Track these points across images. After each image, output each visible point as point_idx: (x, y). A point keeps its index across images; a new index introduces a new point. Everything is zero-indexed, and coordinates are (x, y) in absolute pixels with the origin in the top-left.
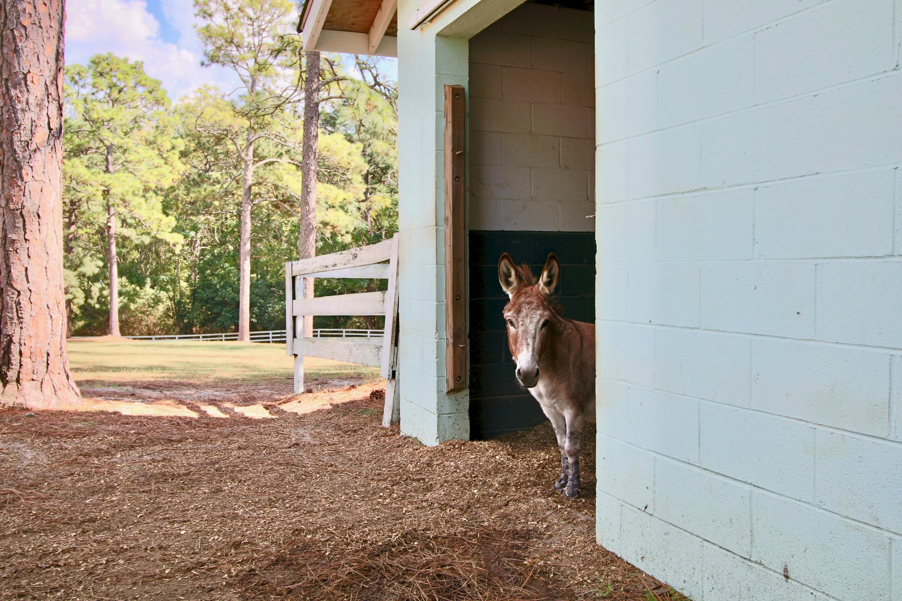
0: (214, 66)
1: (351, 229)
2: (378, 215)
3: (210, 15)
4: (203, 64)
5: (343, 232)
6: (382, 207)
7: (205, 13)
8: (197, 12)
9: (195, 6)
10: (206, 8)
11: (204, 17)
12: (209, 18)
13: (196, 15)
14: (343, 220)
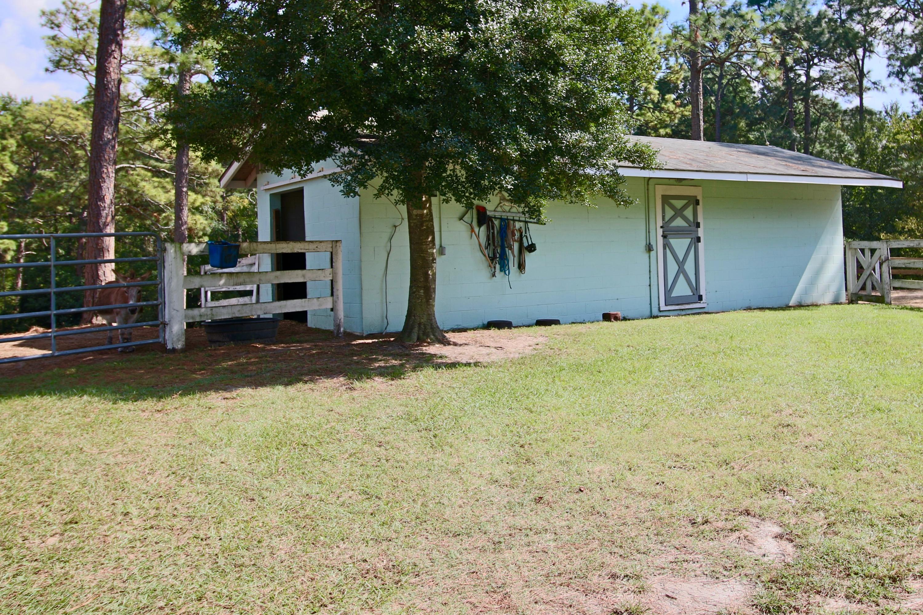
0: (60, 72)
1: (209, 230)
2: (235, 216)
3: (58, 26)
4: (47, 70)
5: (201, 233)
6: (240, 207)
7: (53, 23)
8: (44, 23)
9: (41, 16)
10: (53, 18)
11: (52, 28)
12: (56, 28)
13: (43, 25)
14: (201, 223)
